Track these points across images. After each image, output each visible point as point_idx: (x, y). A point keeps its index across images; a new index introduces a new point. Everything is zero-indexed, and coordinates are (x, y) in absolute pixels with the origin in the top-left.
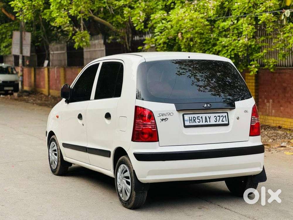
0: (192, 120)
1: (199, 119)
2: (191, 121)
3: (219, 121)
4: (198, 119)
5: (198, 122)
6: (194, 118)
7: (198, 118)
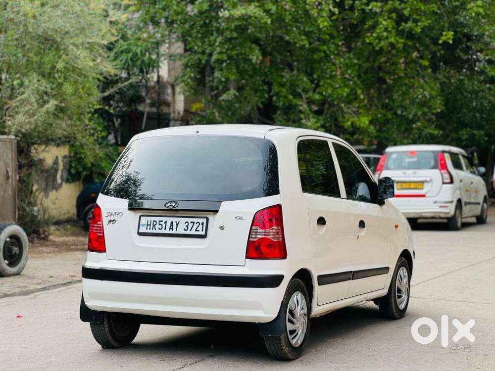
0: (150, 225)
1: (161, 225)
2: (149, 227)
3: (190, 230)
4: (159, 224)
5: (159, 229)
6: (155, 223)
7: (161, 223)
